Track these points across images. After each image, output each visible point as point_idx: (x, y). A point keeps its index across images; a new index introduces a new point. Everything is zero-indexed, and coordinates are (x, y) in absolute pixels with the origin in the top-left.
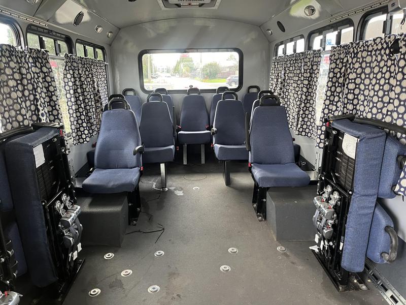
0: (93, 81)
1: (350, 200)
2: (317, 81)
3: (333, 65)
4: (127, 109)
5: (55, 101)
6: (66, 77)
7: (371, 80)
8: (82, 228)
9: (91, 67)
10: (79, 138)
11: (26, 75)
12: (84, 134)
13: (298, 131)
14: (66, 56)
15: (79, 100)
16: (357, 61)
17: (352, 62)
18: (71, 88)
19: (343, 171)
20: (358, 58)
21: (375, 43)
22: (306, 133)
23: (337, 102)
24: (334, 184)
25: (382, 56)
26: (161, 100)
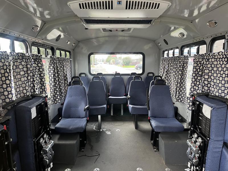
0: (64, 69)
1: (208, 142)
2: (186, 72)
3: (196, 65)
4: (82, 85)
5: (43, 82)
6: (50, 68)
7: (217, 74)
8: (54, 154)
9: (63, 62)
10: (55, 101)
11: (30, 68)
12: (57, 98)
13: (177, 99)
14: (51, 57)
15: (56, 80)
16: (209, 64)
17: (206, 64)
18: (52, 74)
19: (203, 125)
20: (209, 62)
21: (219, 54)
22: (181, 100)
23: (198, 85)
24: (199, 132)
25: (223, 62)
26: (100, 80)
